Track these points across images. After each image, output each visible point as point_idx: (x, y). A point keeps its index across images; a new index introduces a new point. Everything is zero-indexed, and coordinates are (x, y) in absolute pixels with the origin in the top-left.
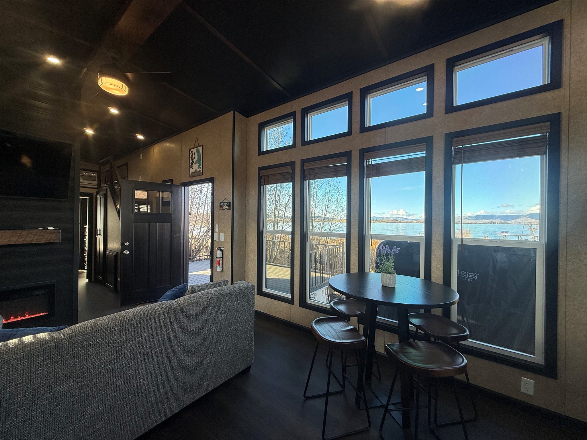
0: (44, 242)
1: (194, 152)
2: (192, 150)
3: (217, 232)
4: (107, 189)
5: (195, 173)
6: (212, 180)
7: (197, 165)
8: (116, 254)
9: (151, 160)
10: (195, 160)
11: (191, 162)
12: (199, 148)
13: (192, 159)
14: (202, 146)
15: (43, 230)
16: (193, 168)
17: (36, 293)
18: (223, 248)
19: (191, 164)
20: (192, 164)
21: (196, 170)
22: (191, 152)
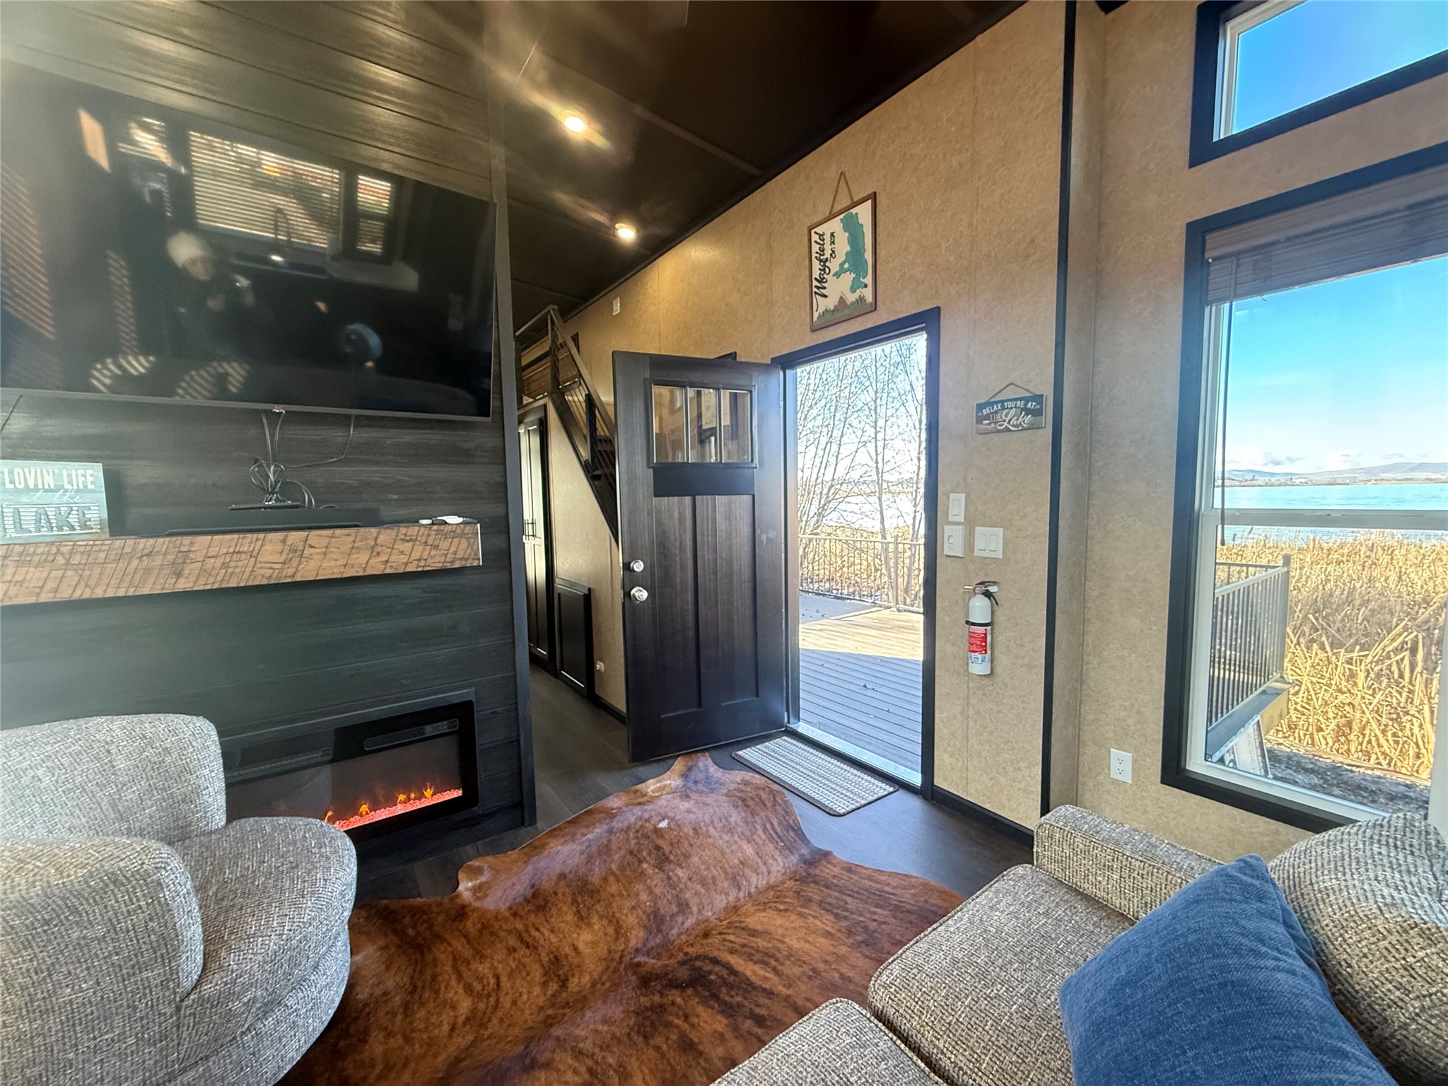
0: (438, 566)
1: (832, 235)
2: (819, 230)
3: (957, 524)
4: (545, 406)
5: (836, 309)
6: (927, 320)
7: (848, 278)
8: (587, 592)
9: (653, 308)
10: (834, 266)
11: (816, 274)
12: (854, 211)
13: (823, 262)
14: (874, 197)
15: (433, 524)
16: (825, 296)
17: (429, 730)
18: (994, 583)
19: (815, 283)
20: (821, 280)
21: (842, 300)
22: (815, 238)
